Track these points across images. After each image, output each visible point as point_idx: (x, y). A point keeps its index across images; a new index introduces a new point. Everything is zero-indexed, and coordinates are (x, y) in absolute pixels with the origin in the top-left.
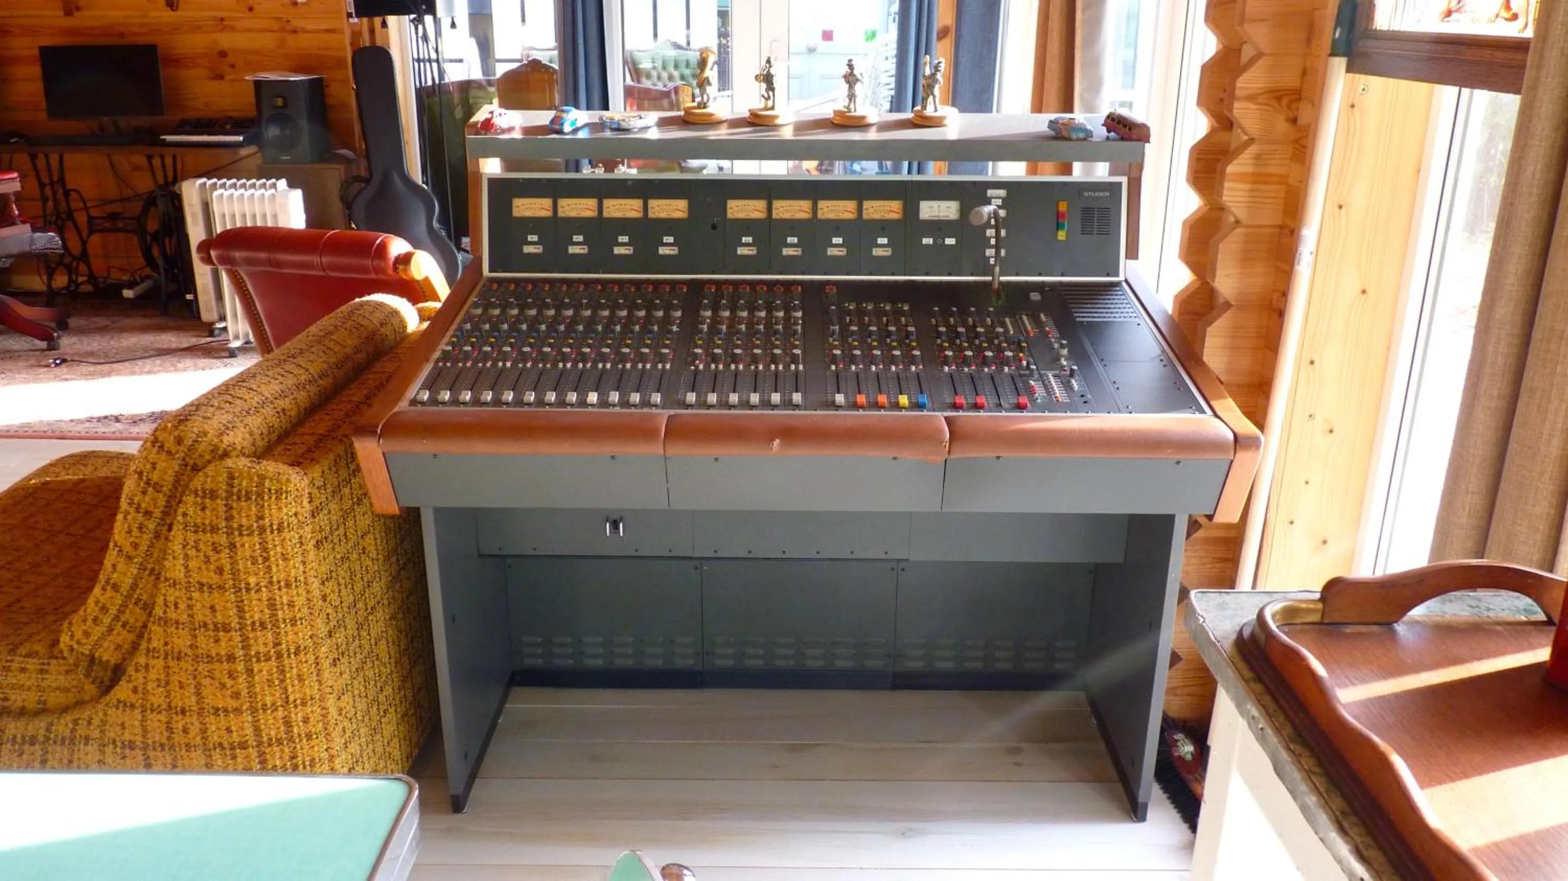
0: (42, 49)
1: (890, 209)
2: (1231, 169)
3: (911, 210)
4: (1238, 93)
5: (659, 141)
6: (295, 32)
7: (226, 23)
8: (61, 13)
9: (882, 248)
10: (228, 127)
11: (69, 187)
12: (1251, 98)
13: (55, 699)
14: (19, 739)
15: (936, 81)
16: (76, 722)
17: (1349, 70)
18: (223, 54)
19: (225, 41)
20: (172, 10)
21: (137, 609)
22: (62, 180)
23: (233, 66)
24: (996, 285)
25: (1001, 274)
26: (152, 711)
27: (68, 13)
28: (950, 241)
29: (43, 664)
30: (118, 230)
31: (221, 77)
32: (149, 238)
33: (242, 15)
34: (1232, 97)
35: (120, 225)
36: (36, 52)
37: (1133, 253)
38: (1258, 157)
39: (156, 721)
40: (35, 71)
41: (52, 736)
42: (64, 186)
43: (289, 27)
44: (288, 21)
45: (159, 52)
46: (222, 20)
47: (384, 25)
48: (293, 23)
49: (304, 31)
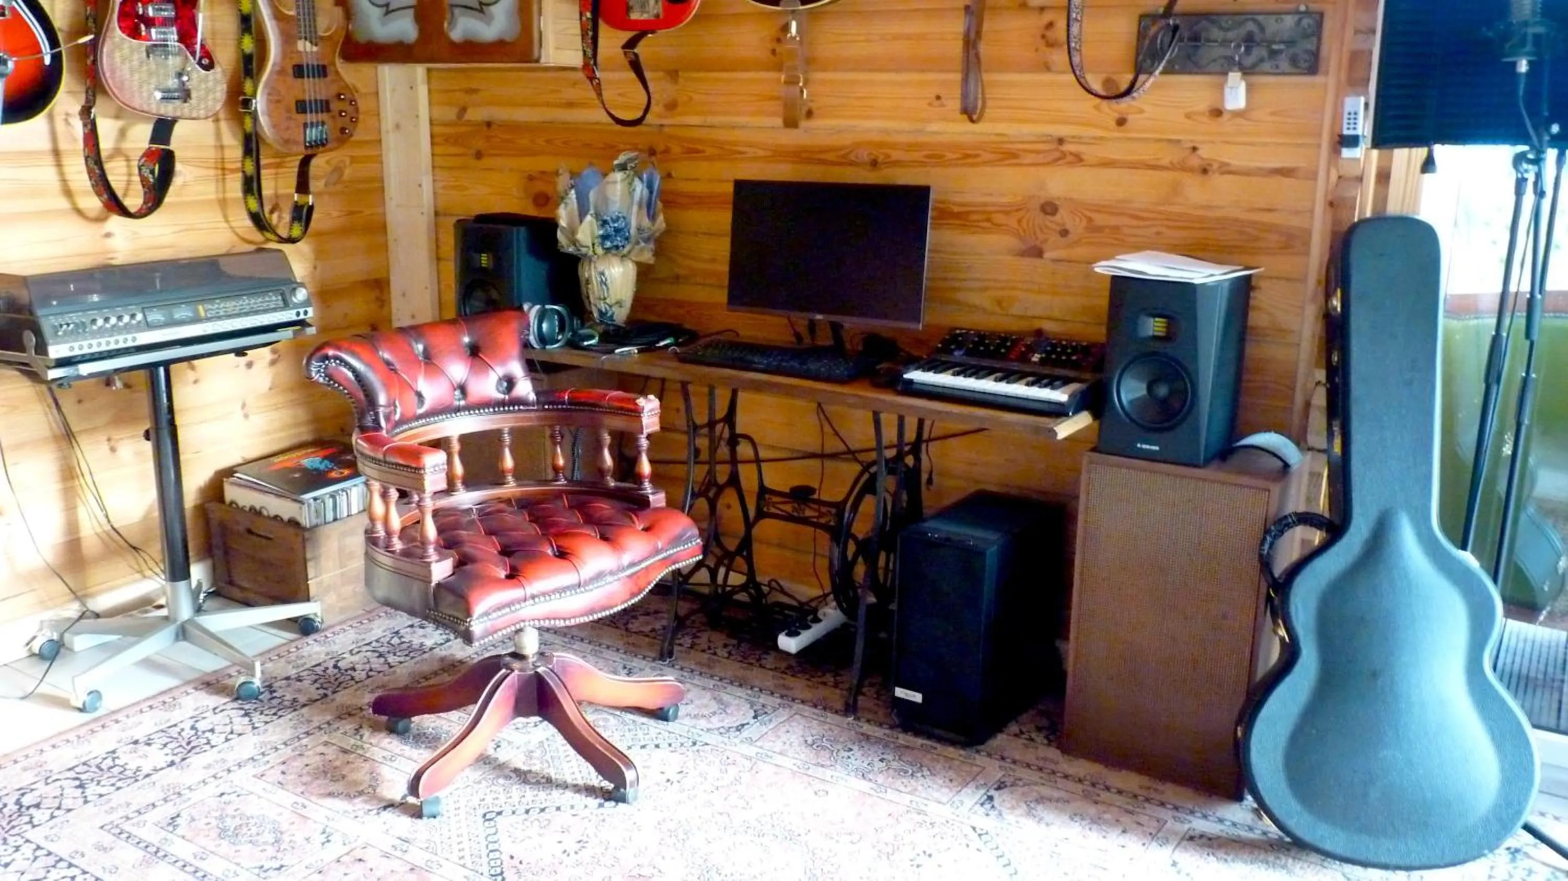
0: (741, 186)
6: (1205, 171)
7: (1067, 147)
8: (779, 122)
11: (739, 430)
18: (1049, 208)
19: (1059, 182)
20: (972, 121)
22: (730, 418)
23: (1067, 231)
27: (791, 123)
30: (805, 521)
31: (1038, 253)
32: (851, 548)
33: (1099, 133)
35: (808, 513)
36: (730, 188)
40: (724, 218)
42: (732, 426)
43: (1194, 162)
44: (1195, 149)
45: (932, 196)
46: (1061, 141)
47: (1428, 165)
48: (1205, 152)
49: (1226, 170)
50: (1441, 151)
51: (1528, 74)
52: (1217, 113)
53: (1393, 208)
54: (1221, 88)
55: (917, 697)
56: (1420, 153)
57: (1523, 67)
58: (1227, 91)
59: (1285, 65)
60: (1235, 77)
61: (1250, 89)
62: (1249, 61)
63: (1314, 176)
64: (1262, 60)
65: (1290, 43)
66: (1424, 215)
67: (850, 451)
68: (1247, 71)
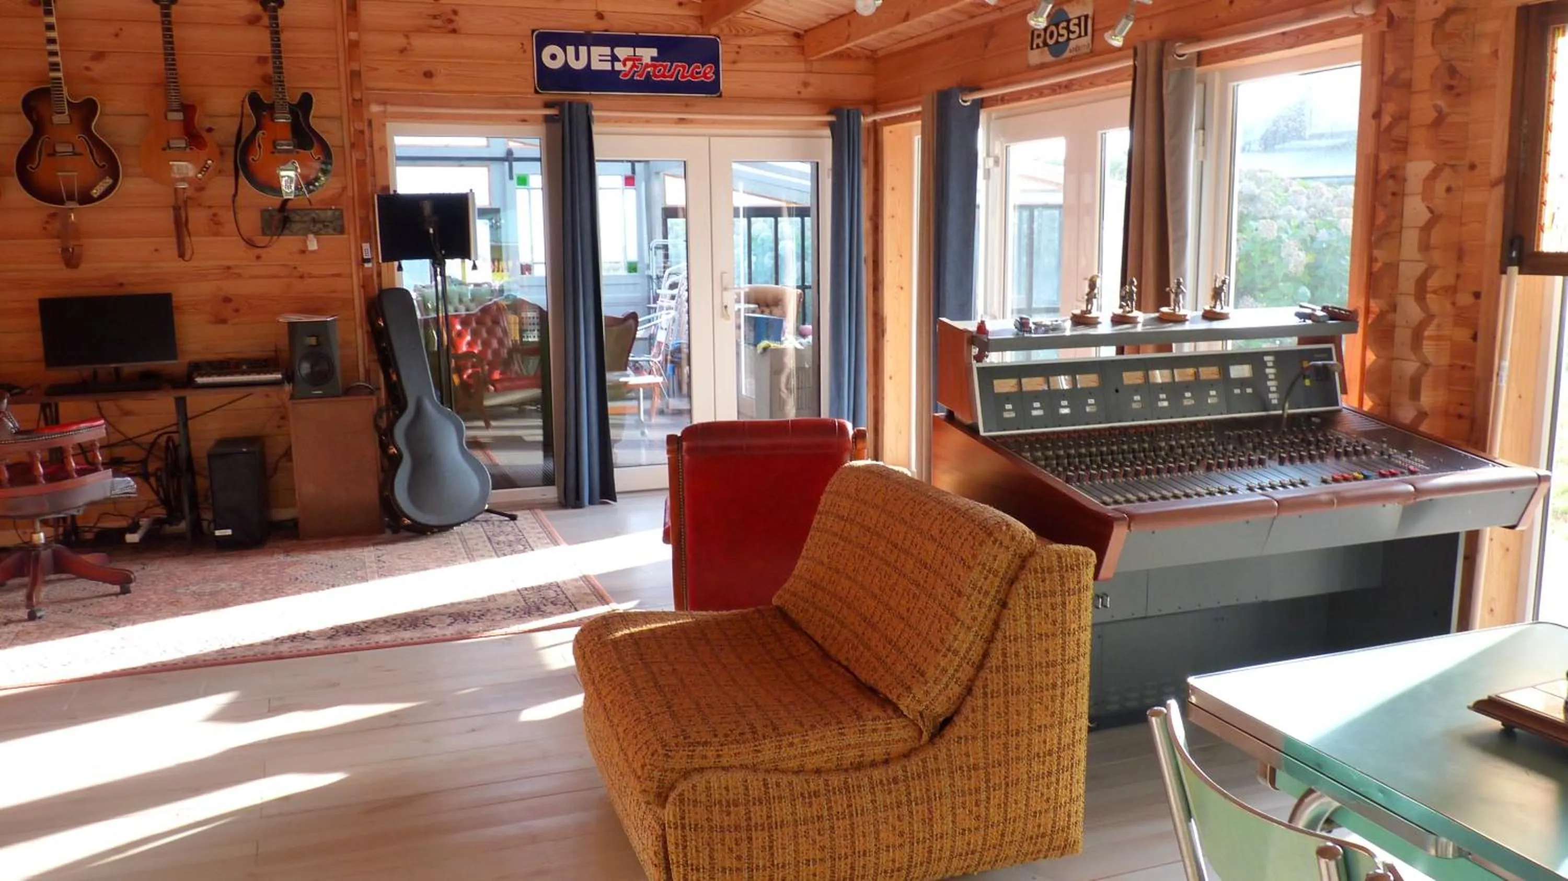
0: (42, 302)
1: (1209, 373)
2: (1426, 333)
3: (1225, 372)
4: (1429, 289)
5: (1071, 336)
6: (301, 277)
7: (233, 270)
9: (1213, 397)
10: (244, 367)
12: (1434, 292)
13: (896, 749)
14: (885, 782)
15: (1223, 290)
16: (924, 761)
17: (1520, 273)
18: (227, 300)
19: (230, 287)
20: (184, 260)
21: (968, 667)
23: (237, 311)
24: (1285, 415)
25: (1290, 408)
26: (992, 737)
27: (69, 266)
28: (1249, 390)
29: (887, 724)
31: (224, 321)
33: (248, 263)
34: (1425, 292)
35: (127, 469)
36: (37, 305)
37: (1344, 391)
38: (1438, 326)
39: (995, 747)
41: (909, 774)
43: (296, 273)
44: (295, 268)
45: (173, 300)
46: (229, 268)
47: (400, 268)
48: (301, 269)
49: (311, 276)
50: (404, 263)
51: (434, 233)
52: (303, 252)
53: (385, 286)
54: (305, 242)
55: (229, 532)
56: (396, 263)
57: (431, 231)
58: (308, 243)
59: (330, 230)
60: (311, 236)
61: (318, 241)
62: (315, 229)
63: (351, 276)
64: (320, 229)
65: (331, 222)
66: (405, 287)
67: (130, 439)
68: (316, 233)
